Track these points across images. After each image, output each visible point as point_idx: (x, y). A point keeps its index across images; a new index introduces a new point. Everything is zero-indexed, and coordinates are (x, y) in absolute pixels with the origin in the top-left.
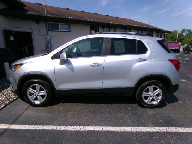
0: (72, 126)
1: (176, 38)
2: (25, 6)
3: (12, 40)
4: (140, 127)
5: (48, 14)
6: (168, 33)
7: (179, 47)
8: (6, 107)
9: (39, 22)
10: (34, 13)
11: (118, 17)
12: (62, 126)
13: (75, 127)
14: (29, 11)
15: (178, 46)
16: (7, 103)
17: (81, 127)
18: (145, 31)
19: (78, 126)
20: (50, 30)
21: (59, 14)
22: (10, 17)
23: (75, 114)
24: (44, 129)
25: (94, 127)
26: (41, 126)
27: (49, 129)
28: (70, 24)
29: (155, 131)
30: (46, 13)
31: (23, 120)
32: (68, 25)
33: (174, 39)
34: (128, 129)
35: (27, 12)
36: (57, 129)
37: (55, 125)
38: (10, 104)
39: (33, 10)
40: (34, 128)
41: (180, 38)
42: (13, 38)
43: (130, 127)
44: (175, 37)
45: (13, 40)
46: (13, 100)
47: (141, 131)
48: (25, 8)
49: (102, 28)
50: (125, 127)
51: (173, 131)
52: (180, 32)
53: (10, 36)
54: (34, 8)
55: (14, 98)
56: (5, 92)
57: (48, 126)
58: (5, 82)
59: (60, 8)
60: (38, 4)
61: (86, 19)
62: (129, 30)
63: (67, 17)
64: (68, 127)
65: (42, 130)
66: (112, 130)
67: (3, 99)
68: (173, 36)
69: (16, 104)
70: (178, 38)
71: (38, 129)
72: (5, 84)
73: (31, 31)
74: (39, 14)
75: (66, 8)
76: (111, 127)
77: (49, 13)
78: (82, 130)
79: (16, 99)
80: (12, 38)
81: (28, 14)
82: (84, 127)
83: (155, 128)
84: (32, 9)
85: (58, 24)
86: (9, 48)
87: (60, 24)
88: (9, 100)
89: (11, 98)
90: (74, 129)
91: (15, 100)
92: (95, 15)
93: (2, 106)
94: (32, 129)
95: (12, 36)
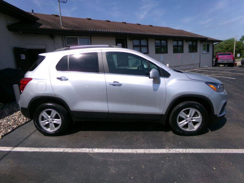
0: (81, 149)
1: (234, 48)
2: (38, 19)
3: (23, 58)
4: (154, 149)
5: (64, 27)
6: (217, 43)
7: (233, 60)
8: (13, 132)
9: (55, 36)
10: (49, 27)
11: (152, 26)
12: (70, 149)
13: (84, 149)
14: (42, 24)
15: (231, 58)
16: (15, 127)
17: (90, 149)
18: (187, 41)
19: (87, 148)
20: (67, 45)
21: (77, 26)
22: (21, 33)
23: (86, 137)
24: (51, 151)
25: (105, 149)
26: (48, 149)
27: (56, 151)
28: (91, 37)
29: (170, 152)
30: (62, 26)
31: (30, 143)
32: (89, 38)
33: (230, 49)
34: (141, 151)
35: (40, 26)
36: (65, 151)
37: (63, 148)
38: (18, 128)
39: (48, 23)
40: (40, 151)
41: (239, 48)
42: (25, 57)
43: (144, 149)
44: (231, 47)
45: (25, 59)
46: (21, 124)
47: (155, 152)
48: (37, 21)
49: (130, 40)
50: (137, 149)
51: (190, 152)
52: (239, 41)
53: (21, 55)
54: (49, 20)
55: (23, 122)
56: (14, 116)
57: (55, 148)
58: (15, 106)
59: (80, 18)
60: (54, 15)
61: (110, 31)
62: (165, 40)
63: (87, 30)
64: (76, 149)
65: (49, 152)
66: (123, 152)
67: (11, 123)
68: (230, 46)
69: (25, 129)
70: (236, 47)
71: (44, 151)
72: (14, 108)
73: (45, 48)
74: (54, 28)
75: (87, 19)
76: (123, 150)
77: (66, 26)
78: (91, 152)
79: (25, 124)
80: (23, 57)
81: (40, 28)
82: (93, 149)
83: (171, 149)
84: (46, 22)
85: (77, 38)
86: (20, 69)
87: (79, 38)
88: (18, 124)
89: (19, 122)
90: (82, 152)
91: (23, 124)
92: (123, 24)
93: (9, 131)
94: (38, 152)
95: (23, 55)
